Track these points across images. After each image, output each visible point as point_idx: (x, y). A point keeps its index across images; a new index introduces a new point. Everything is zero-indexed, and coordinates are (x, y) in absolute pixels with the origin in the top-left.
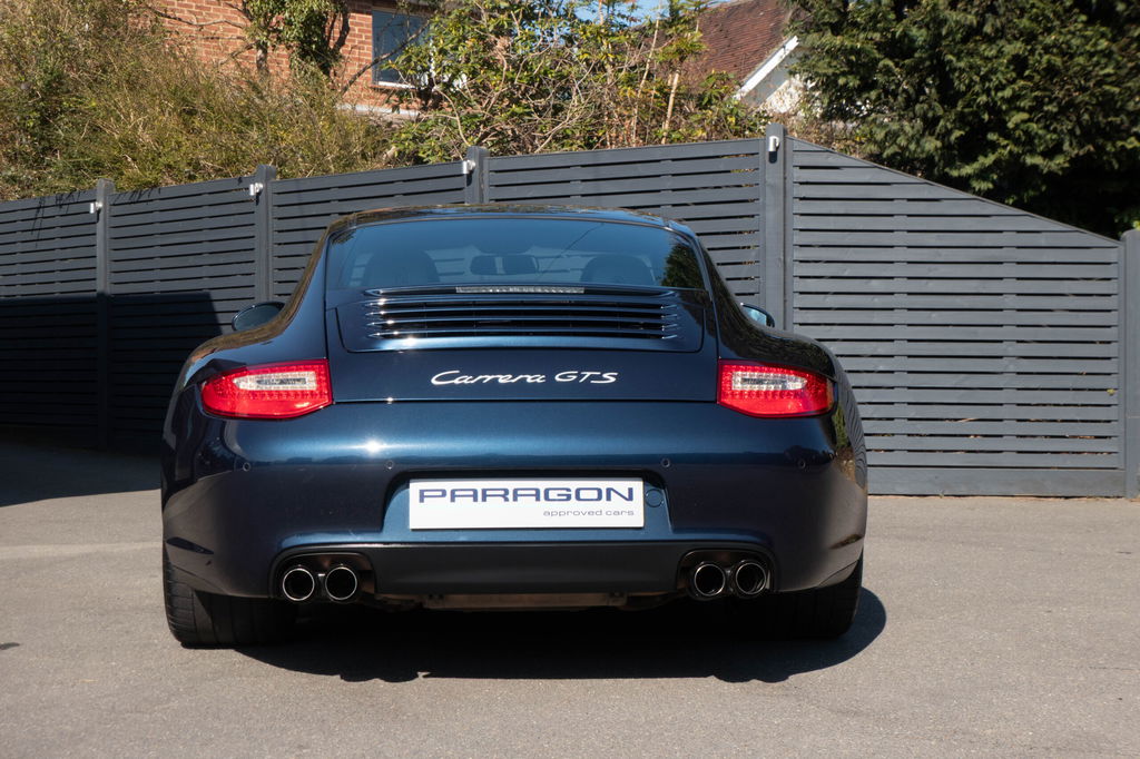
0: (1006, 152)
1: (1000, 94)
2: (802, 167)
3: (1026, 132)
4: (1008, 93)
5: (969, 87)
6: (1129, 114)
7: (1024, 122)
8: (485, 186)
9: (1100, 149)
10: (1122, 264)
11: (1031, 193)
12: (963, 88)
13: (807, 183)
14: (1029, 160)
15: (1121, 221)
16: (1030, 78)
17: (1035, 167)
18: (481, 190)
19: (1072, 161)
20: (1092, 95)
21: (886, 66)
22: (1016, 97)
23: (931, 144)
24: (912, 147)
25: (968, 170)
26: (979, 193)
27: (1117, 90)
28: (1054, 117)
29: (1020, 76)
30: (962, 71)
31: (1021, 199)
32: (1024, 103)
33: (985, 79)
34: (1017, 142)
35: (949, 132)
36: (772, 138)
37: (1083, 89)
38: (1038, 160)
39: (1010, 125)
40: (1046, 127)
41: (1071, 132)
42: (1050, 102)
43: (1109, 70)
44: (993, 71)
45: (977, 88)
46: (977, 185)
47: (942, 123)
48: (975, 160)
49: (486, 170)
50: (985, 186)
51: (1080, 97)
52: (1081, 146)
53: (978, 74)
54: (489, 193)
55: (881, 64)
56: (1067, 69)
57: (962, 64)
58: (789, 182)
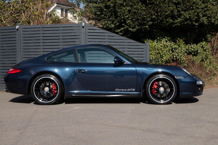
0: (126, 28)
1: (126, 17)
2: (89, 29)
3: (130, 24)
4: (127, 16)
5: (120, 15)
6: (147, 21)
7: (130, 22)
8: (21, 31)
9: (141, 27)
10: (146, 48)
11: (129, 35)
12: (119, 15)
13: (90, 32)
14: (130, 29)
15: (143, 40)
16: (131, 14)
17: (131, 30)
18: (20, 32)
19: (137, 29)
20: (141, 17)
21: (105, 10)
22: (129, 17)
23: (113, 26)
24: (109, 26)
25: (119, 31)
26: (120, 35)
27: (146, 17)
28: (134, 21)
29: (129, 14)
30: (119, 12)
31: (127, 36)
32: (130, 19)
33: (123, 14)
34: (128, 26)
35: (116, 23)
36: (83, 23)
37: (140, 16)
38: (131, 29)
39: (127, 22)
40: (133, 23)
41: (137, 24)
42: (134, 19)
43: (144, 13)
44: (125, 12)
45: (122, 15)
46: (120, 34)
47: (115, 22)
48: (120, 29)
49: (21, 28)
50: (122, 34)
51: (139, 18)
52: (138, 27)
53: (122, 13)
54: (22, 33)
55: (104, 10)
56: (138, 12)
57: (119, 11)
58: (86, 32)
